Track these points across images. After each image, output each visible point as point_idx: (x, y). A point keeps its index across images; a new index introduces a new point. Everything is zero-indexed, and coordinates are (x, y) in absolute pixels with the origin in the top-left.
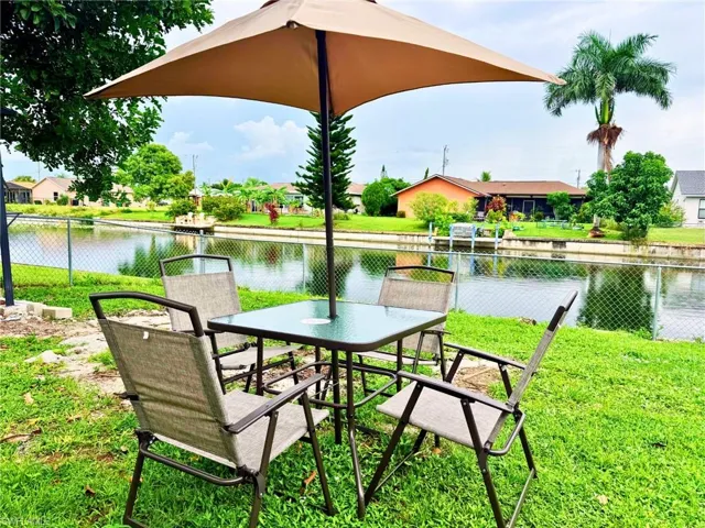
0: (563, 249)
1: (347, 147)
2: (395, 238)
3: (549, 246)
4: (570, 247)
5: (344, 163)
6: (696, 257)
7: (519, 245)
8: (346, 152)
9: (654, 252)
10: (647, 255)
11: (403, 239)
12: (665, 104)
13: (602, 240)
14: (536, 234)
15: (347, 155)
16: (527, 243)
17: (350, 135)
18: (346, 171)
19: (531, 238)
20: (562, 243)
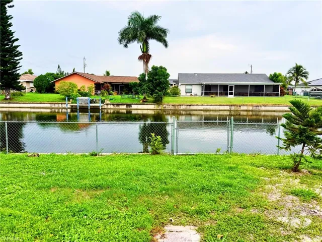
0: (131, 108)
1: (17, 56)
2: (49, 105)
3: (124, 107)
4: (134, 107)
5: (15, 65)
6: (180, 109)
7: (112, 107)
8: (16, 58)
9: (165, 107)
10: (163, 109)
11: (53, 106)
12: (166, 46)
13: (145, 103)
14: (119, 102)
15: (17, 60)
16: (115, 106)
17: (18, 49)
18: (17, 69)
19: (117, 103)
20: (130, 105)
